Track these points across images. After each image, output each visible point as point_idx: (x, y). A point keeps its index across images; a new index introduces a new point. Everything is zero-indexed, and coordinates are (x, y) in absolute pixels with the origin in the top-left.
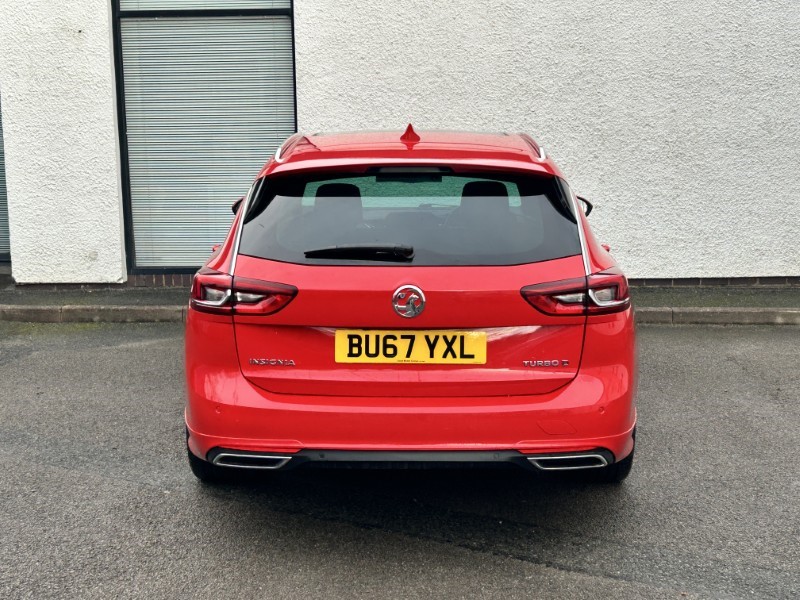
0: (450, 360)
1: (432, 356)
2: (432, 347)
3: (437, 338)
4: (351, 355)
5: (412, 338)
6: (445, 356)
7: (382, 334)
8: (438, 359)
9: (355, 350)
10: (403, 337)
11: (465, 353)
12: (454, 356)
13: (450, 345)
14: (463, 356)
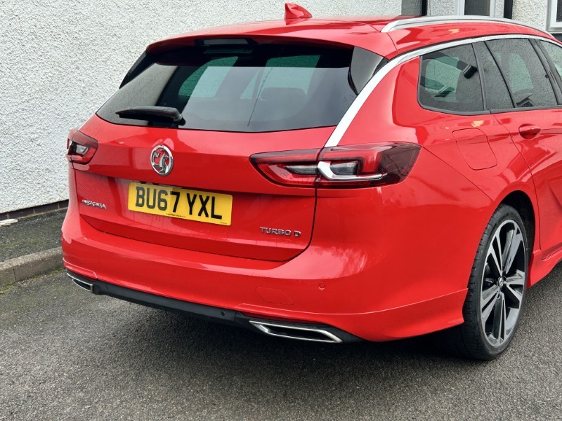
0: (203, 219)
1: (191, 213)
2: (191, 204)
3: (195, 196)
4: (138, 205)
5: (178, 194)
6: (200, 214)
7: (159, 188)
8: (195, 217)
9: (140, 202)
10: (173, 193)
11: (215, 214)
12: (207, 215)
13: (204, 204)
14: (214, 216)
